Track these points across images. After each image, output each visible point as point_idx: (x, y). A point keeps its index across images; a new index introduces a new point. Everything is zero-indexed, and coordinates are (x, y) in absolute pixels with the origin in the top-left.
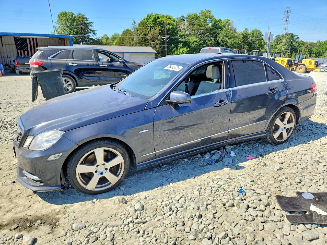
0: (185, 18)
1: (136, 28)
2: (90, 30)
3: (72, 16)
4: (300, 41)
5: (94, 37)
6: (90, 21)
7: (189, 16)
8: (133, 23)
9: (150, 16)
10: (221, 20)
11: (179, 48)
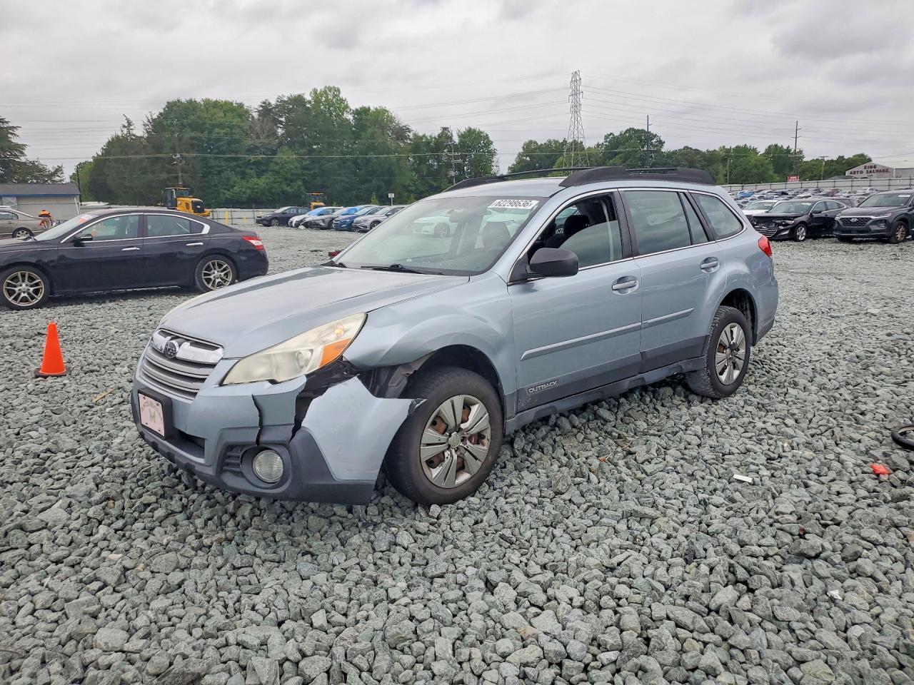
0: (274, 106)
1: (134, 135)
5: (23, 159)
8: (126, 125)
9: (173, 106)
10: (368, 109)
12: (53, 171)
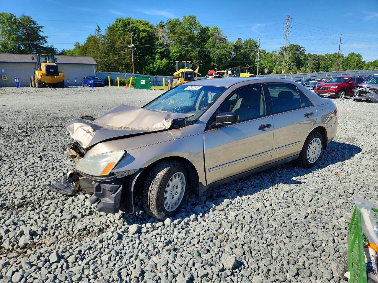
0: (165, 24)
1: (101, 35)
2: (39, 36)
3: (11, 18)
4: (306, 53)
5: (45, 45)
6: (39, 25)
7: (170, 22)
8: (97, 29)
9: (120, 21)
10: (208, 28)
11: (156, 59)
12: (61, 52)
